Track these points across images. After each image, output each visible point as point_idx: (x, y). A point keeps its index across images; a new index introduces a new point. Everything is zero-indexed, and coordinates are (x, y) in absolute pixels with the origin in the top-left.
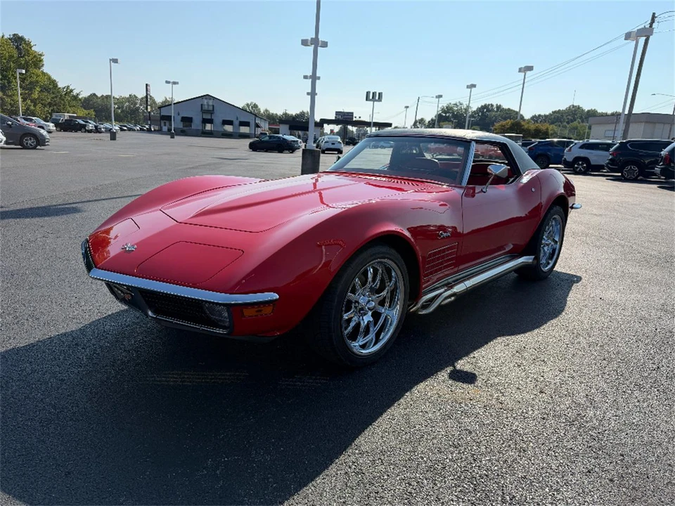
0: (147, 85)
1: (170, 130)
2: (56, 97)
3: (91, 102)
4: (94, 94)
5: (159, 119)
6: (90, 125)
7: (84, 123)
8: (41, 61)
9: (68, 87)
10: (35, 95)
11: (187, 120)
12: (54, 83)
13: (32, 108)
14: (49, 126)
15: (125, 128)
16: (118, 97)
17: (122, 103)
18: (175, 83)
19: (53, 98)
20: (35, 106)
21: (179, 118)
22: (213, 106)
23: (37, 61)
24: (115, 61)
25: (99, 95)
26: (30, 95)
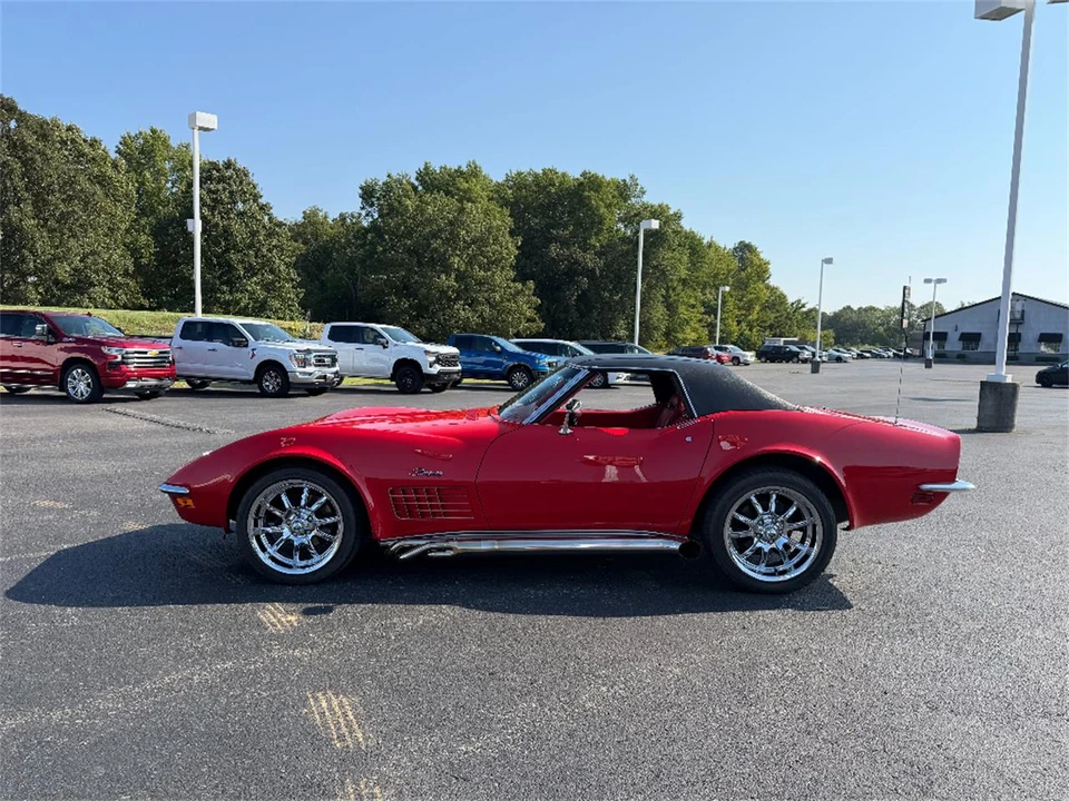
0: (905, 288)
1: (923, 355)
2: (781, 316)
3: (842, 319)
4: (849, 307)
5: (921, 338)
6: (807, 353)
7: (798, 350)
8: (766, 271)
9: (799, 301)
10: (754, 316)
11: (971, 339)
12: (782, 298)
13: (747, 332)
14: (744, 356)
15: (868, 355)
16: (883, 309)
17: (889, 316)
18: (939, 281)
19: (776, 318)
20: (751, 330)
21: (958, 335)
22: (1023, 311)
23: (762, 272)
24: (829, 261)
25: (855, 308)
26: (746, 316)
